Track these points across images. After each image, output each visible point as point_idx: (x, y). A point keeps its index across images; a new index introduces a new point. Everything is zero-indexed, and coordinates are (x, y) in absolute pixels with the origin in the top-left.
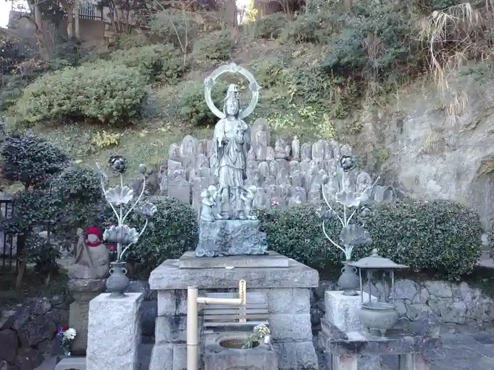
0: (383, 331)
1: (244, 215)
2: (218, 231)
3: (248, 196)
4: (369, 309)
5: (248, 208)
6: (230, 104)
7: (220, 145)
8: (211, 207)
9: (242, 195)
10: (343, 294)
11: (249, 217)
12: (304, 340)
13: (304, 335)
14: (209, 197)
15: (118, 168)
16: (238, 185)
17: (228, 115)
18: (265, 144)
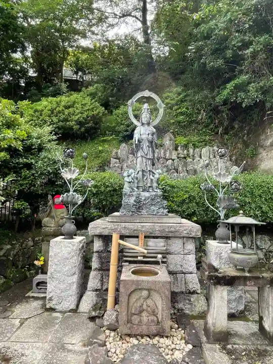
0: (247, 269)
1: (153, 190)
2: (134, 198)
3: (155, 176)
4: (236, 253)
5: (155, 185)
6: (145, 116)
7: (137, 142)
8: (130, 182)
9: (151, 176)
10: (218, 243)
11: (156, 190)
12: (191, 273)
13: (191, 269)
14: (129, 176)
15: (69, 155)
16: (149, 169)
17: (143, 124)
18: (171, 148)
